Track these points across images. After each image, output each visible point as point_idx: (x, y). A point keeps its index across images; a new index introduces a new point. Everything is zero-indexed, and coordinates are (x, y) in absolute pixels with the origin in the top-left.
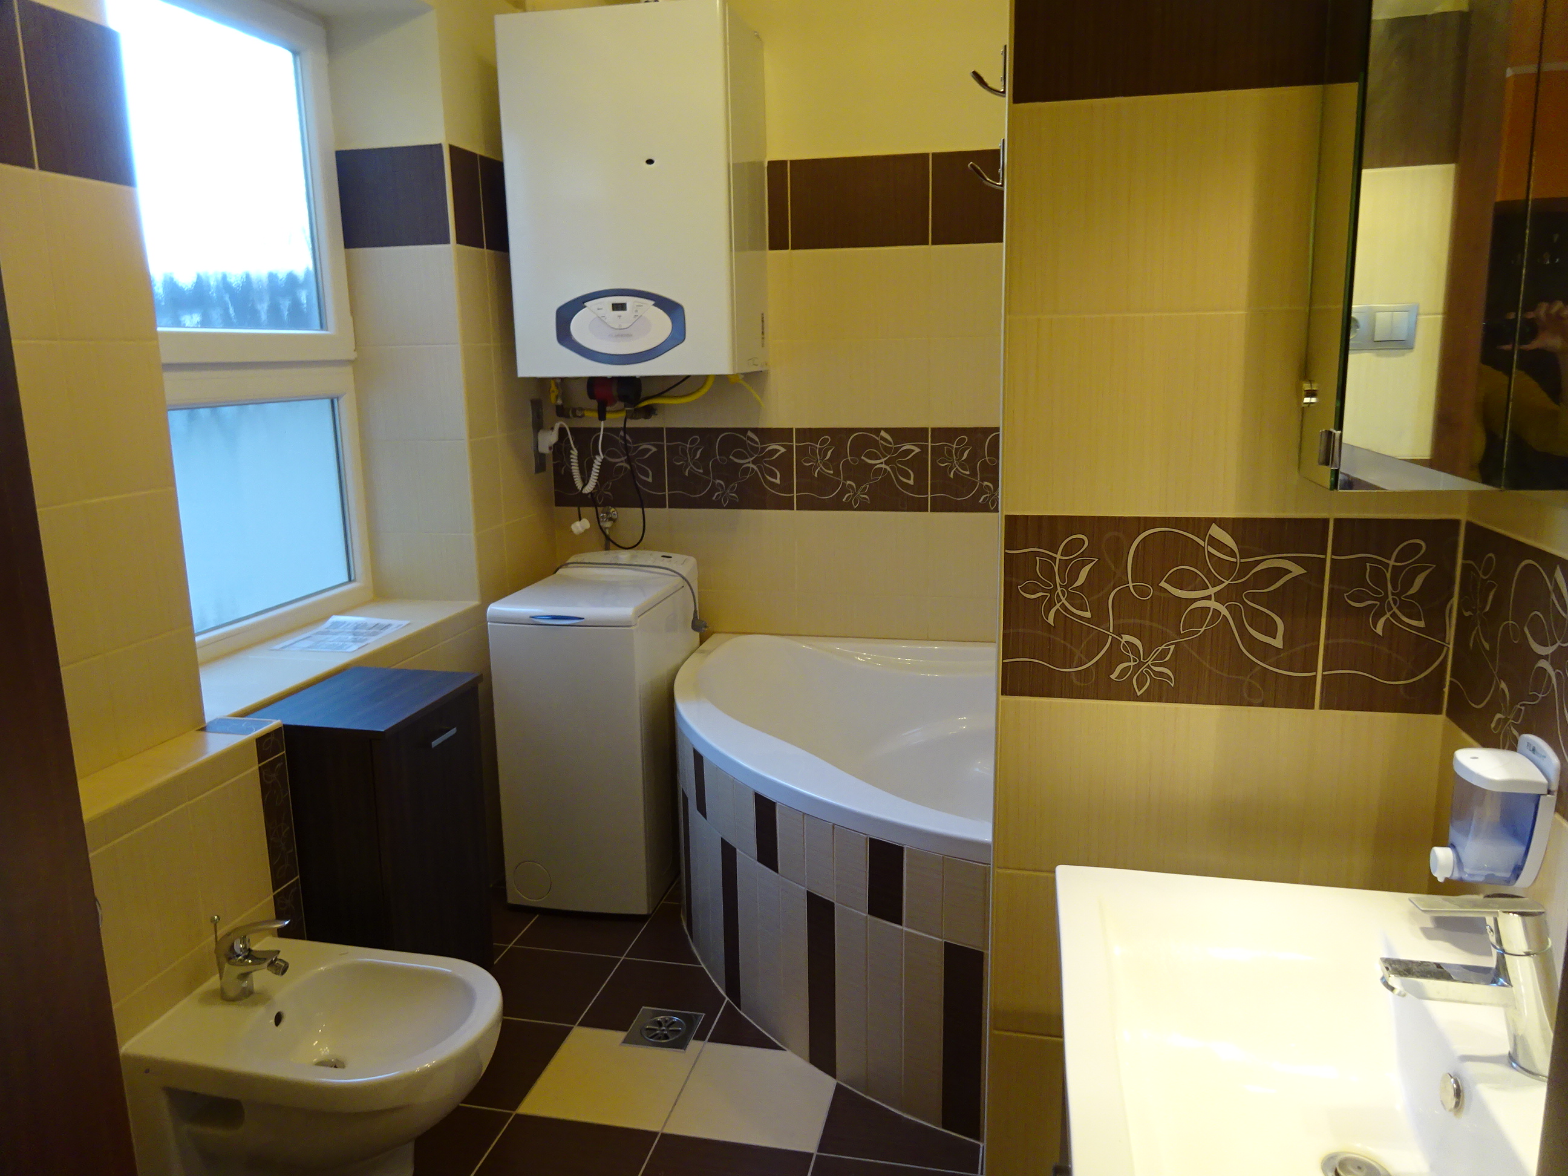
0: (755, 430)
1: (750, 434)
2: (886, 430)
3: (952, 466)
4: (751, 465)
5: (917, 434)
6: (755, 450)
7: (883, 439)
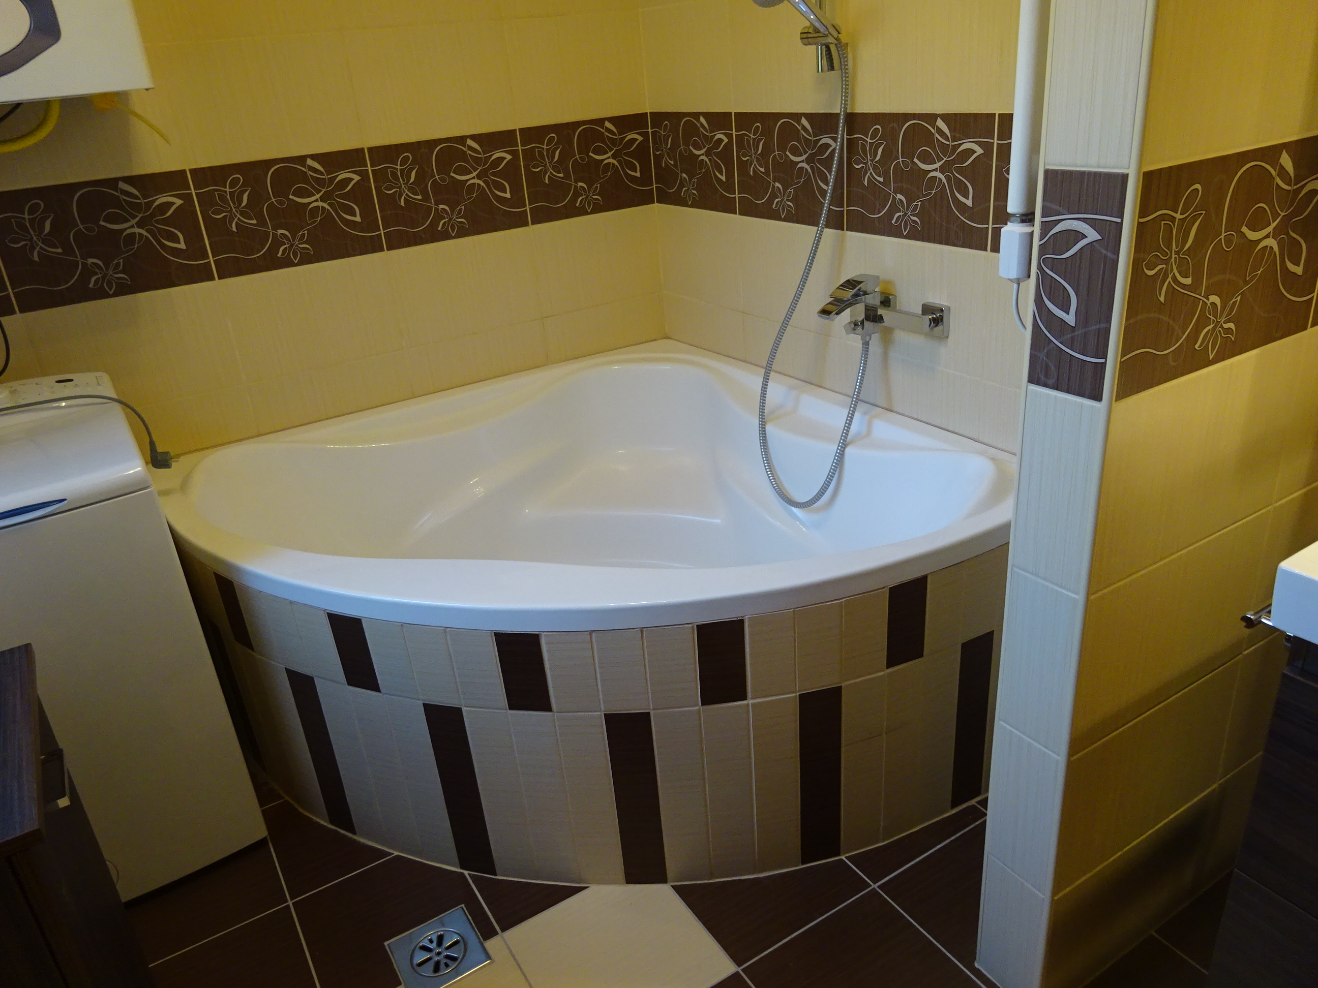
0: (130, 180)
1: (122, 185)
2: (314, 157)
3: (400, 191)
4: (137, 230)
5: (351, 158)
6: (137, 207)
7: (312, 169)
